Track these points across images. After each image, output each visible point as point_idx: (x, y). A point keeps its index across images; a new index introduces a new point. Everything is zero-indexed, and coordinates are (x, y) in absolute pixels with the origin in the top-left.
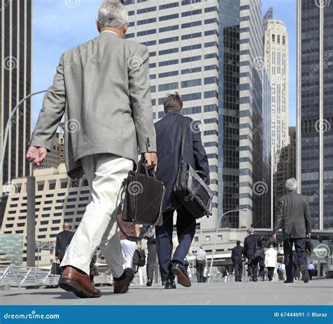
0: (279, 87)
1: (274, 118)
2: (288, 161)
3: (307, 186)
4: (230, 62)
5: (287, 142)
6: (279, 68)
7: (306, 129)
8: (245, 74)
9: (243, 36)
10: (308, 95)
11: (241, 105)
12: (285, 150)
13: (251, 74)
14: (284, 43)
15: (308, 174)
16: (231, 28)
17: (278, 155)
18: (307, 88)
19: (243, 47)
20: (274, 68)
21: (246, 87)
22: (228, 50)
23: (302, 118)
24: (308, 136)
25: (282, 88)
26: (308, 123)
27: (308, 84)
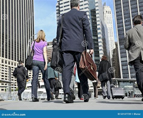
0: (110, 28)
1: (109, 39)
2: (116, 54)
3: (123, 63)
4: (94, 21)
5: (115, 47)
6: (109, 22)
7: (121, 42)
8: (99, 25)
9: (97, 12)
10: (120, 31)
11: (98, 35)
12: (114, 50)
13: (101, 24)
14: (110, 13)
15: (123, 58)
16: (93, 10)
17: (112, 52)
18: (120, 28)
19: (97, 16)
20: (108, 22)
21: (99, 29)
22: (93, 17)
23: (119, 38)
24: (122, 45)
25: (111, 28)
26: (121, 40)
27: (120, 27)
